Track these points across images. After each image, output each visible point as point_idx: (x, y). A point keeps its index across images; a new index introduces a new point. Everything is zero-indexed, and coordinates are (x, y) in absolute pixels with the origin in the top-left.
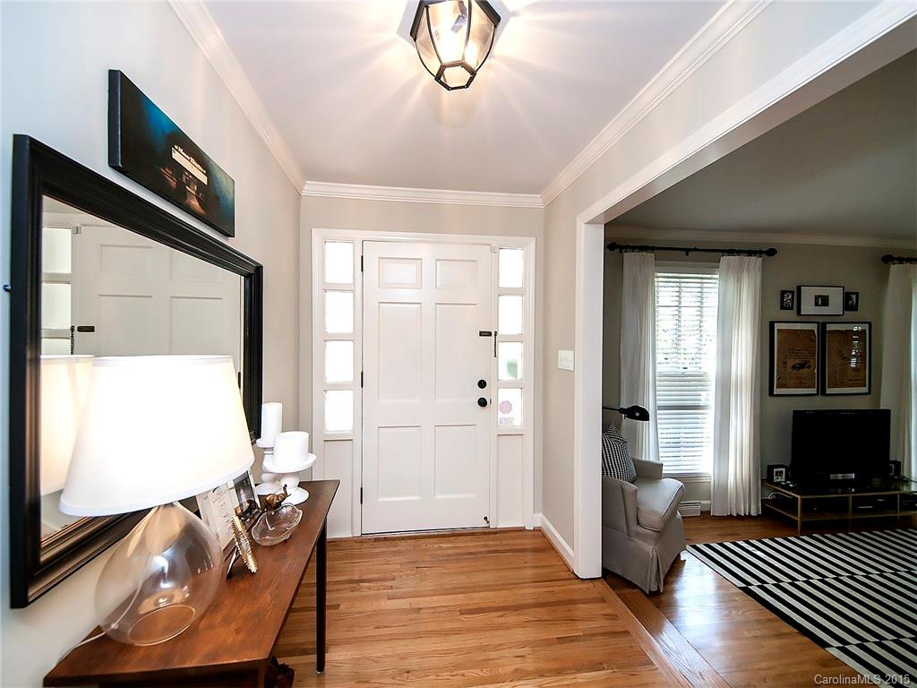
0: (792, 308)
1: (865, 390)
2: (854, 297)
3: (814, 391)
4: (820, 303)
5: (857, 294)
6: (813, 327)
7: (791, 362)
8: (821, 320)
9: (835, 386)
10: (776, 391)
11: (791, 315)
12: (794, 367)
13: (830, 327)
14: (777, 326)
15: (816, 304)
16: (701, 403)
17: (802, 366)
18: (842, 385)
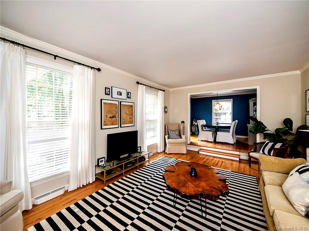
0: (109, 95)
1: (133, 125)
2: (130, 94)
3: (117, 126)
4: (119, 94)
5: (130, 93)
6: (117, 103)
7: (109, 116)
8: (120, 100)
9: (124, 124)
10: (103, 127)
11: (109, 97)
12: (110, 117)
13: (122, 103)
14: (103, 101)
15: (118, 94)
16: (65, 136)
17: (113, 117)
18: (126, 123)
